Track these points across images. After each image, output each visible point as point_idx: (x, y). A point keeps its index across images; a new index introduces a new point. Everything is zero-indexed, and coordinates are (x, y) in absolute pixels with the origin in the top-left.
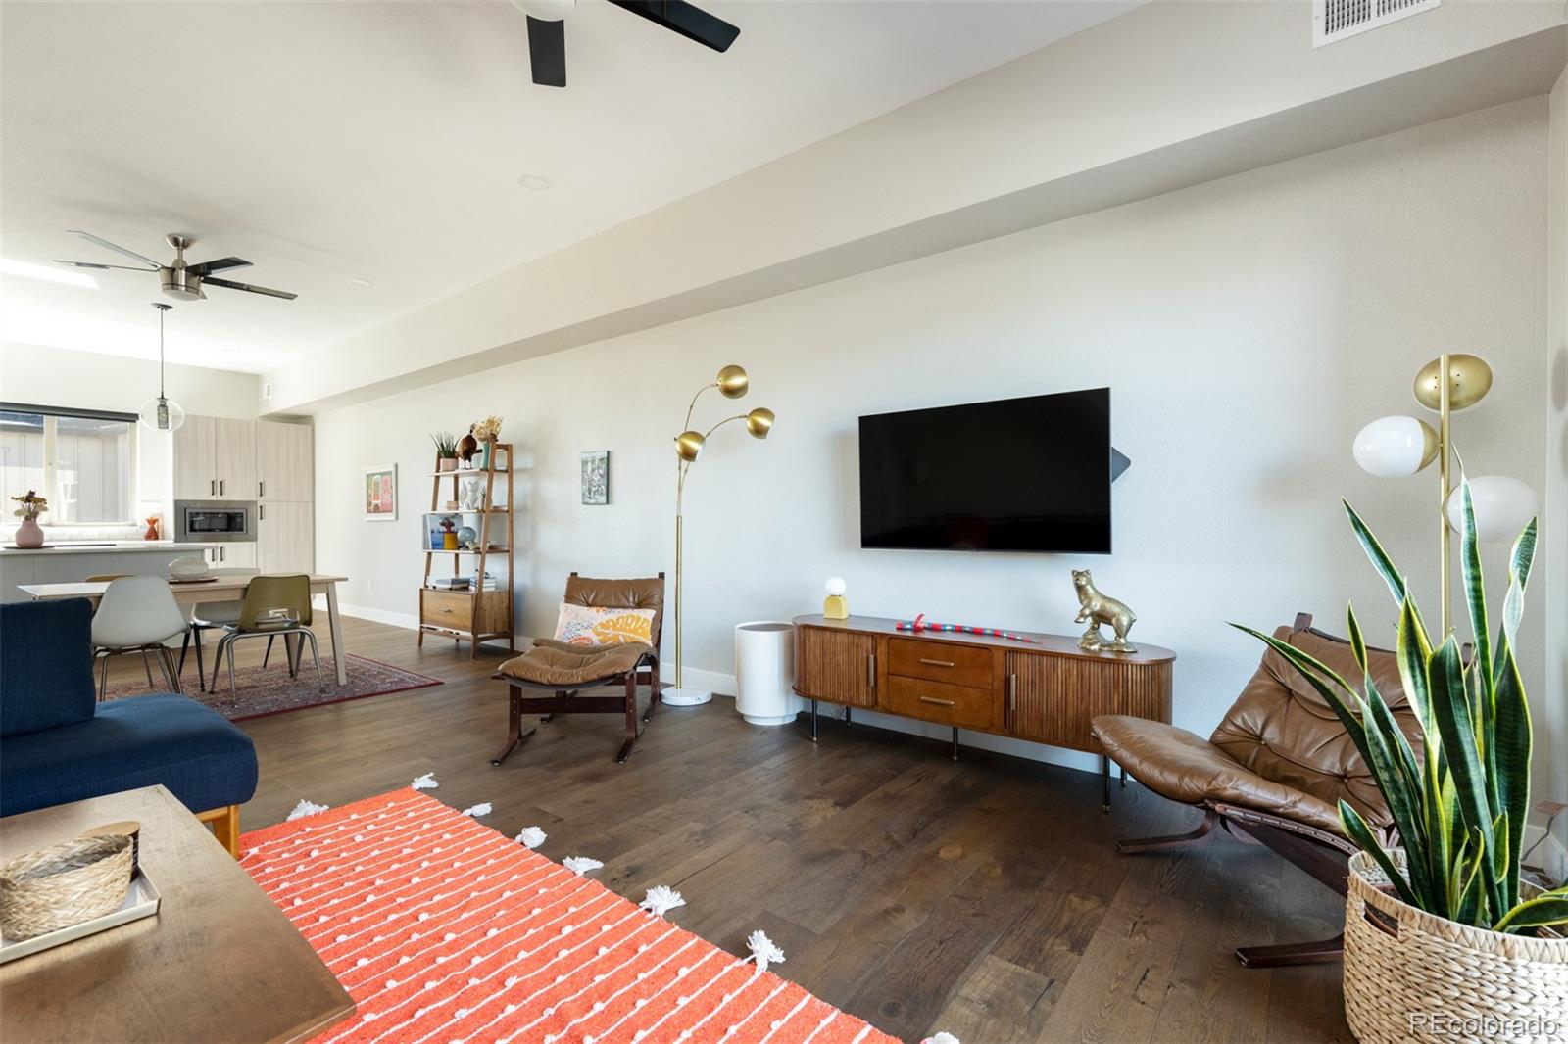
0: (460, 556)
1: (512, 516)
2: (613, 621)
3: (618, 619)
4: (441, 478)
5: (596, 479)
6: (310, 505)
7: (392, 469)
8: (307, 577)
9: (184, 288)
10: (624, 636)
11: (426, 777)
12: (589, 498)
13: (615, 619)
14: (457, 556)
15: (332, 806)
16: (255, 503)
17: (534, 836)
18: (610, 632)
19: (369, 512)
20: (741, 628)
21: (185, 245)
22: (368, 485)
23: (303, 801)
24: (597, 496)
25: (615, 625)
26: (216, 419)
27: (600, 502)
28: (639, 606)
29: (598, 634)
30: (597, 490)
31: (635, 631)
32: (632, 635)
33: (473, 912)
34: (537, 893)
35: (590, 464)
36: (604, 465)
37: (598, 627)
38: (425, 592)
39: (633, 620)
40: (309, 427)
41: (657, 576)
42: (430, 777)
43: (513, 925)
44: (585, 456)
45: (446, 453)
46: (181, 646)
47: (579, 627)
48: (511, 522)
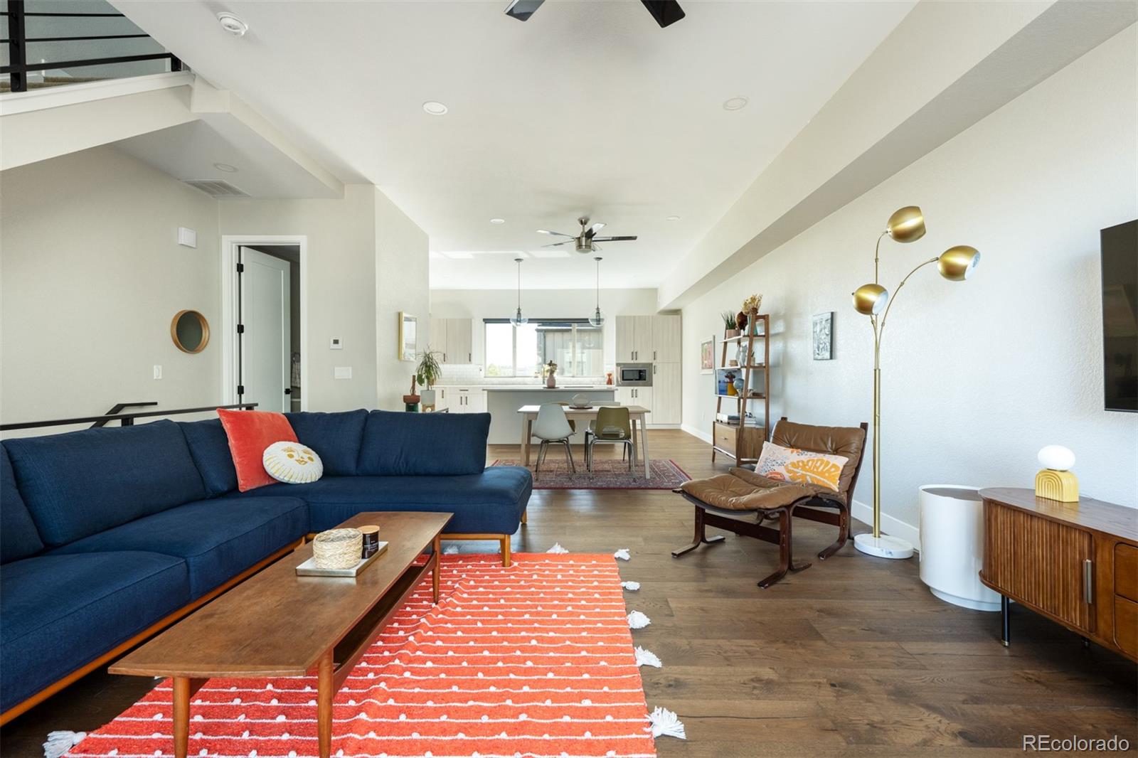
0: (722, 399)
1: (768, 370)
2: (803, 462)
3: (808, 461)
4: (728, 344)
5: (823, 337)
6: (679, 364)
7: (712, 339)
8: (627, 409)
9: (584, 247)
10: (810, 477)
11: (624, 551)
12: (818, 354)
13: (805, 461)
14: (720, 398)
15: (570, 552)
16: (652, 364)
17: (639, 620)
18: (800, 472)
19: (703, 368)
20: (924, 490)
21: (585, 223)
22: (702, 351)
23: (557, 544)
24: (823, 352)
25: (804, 466)
26: (634, 317)
27: (825, 358)
28: (836, 452)
29: (789, 471)
30: (823, 347)
31: (822, 474)
32: (819, 477)
33: (558, 655)
34: (599, 663)
35: (818, 325)
36: (829, 325)
37: (790, 466)
38: (716, 424)
39: (821, 464)
40: (679, 316)
41: (859, 427)
42: (627, 552)
43: (566, 678)
44: (816, 318)
45: (730, 325)
46: (583, 443)
47: (774, 463)
48: (768, 375)
